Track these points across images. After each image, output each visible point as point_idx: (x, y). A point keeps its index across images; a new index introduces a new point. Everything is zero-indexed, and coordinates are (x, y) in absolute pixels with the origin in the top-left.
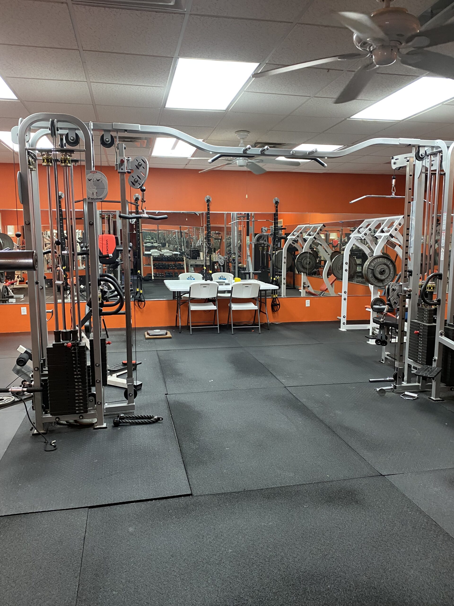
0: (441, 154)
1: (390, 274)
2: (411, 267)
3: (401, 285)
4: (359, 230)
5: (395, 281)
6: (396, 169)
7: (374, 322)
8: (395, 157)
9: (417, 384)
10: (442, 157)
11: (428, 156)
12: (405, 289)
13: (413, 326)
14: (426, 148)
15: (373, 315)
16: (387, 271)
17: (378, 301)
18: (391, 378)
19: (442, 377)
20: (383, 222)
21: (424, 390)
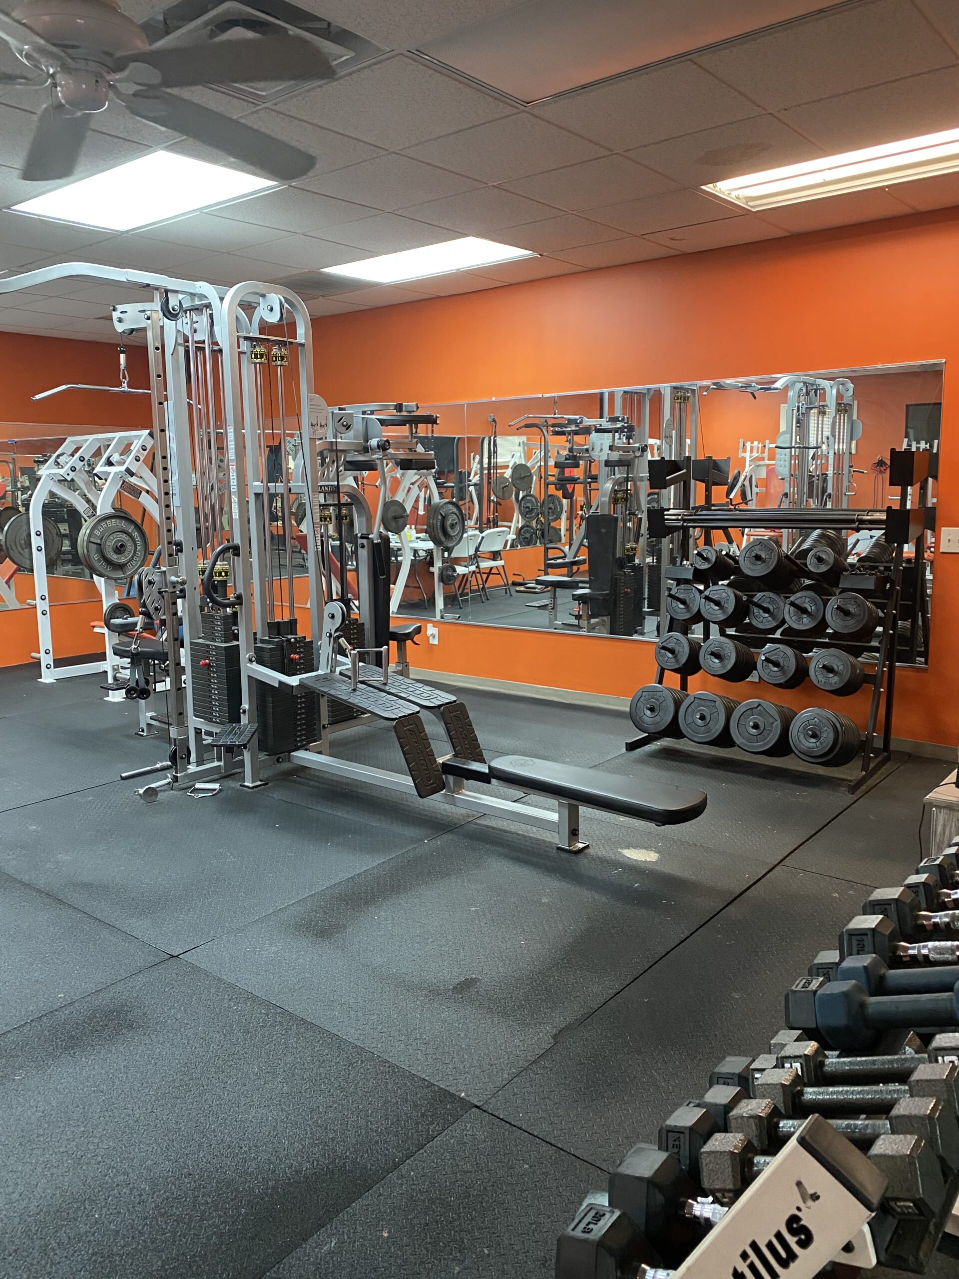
0: (209, 312)
1: (135, 551)
2: (179, 536)
3: (164, 572)
4: (58, 460)
5: (152, 564)
6: (123, 332)
7: (115, 654)
8: (120, 308)
9: (216, 764)
10: (211, 316)
11: (186, 312)
12: (174, 579)
13: (197, 652)
14: (181, 296)
15: (110, 640)
16: (129, 545)
17: (120, 609)
18: (164, 763)
19: (259, 742)
20: (108, 443)
21: (231, 772)
